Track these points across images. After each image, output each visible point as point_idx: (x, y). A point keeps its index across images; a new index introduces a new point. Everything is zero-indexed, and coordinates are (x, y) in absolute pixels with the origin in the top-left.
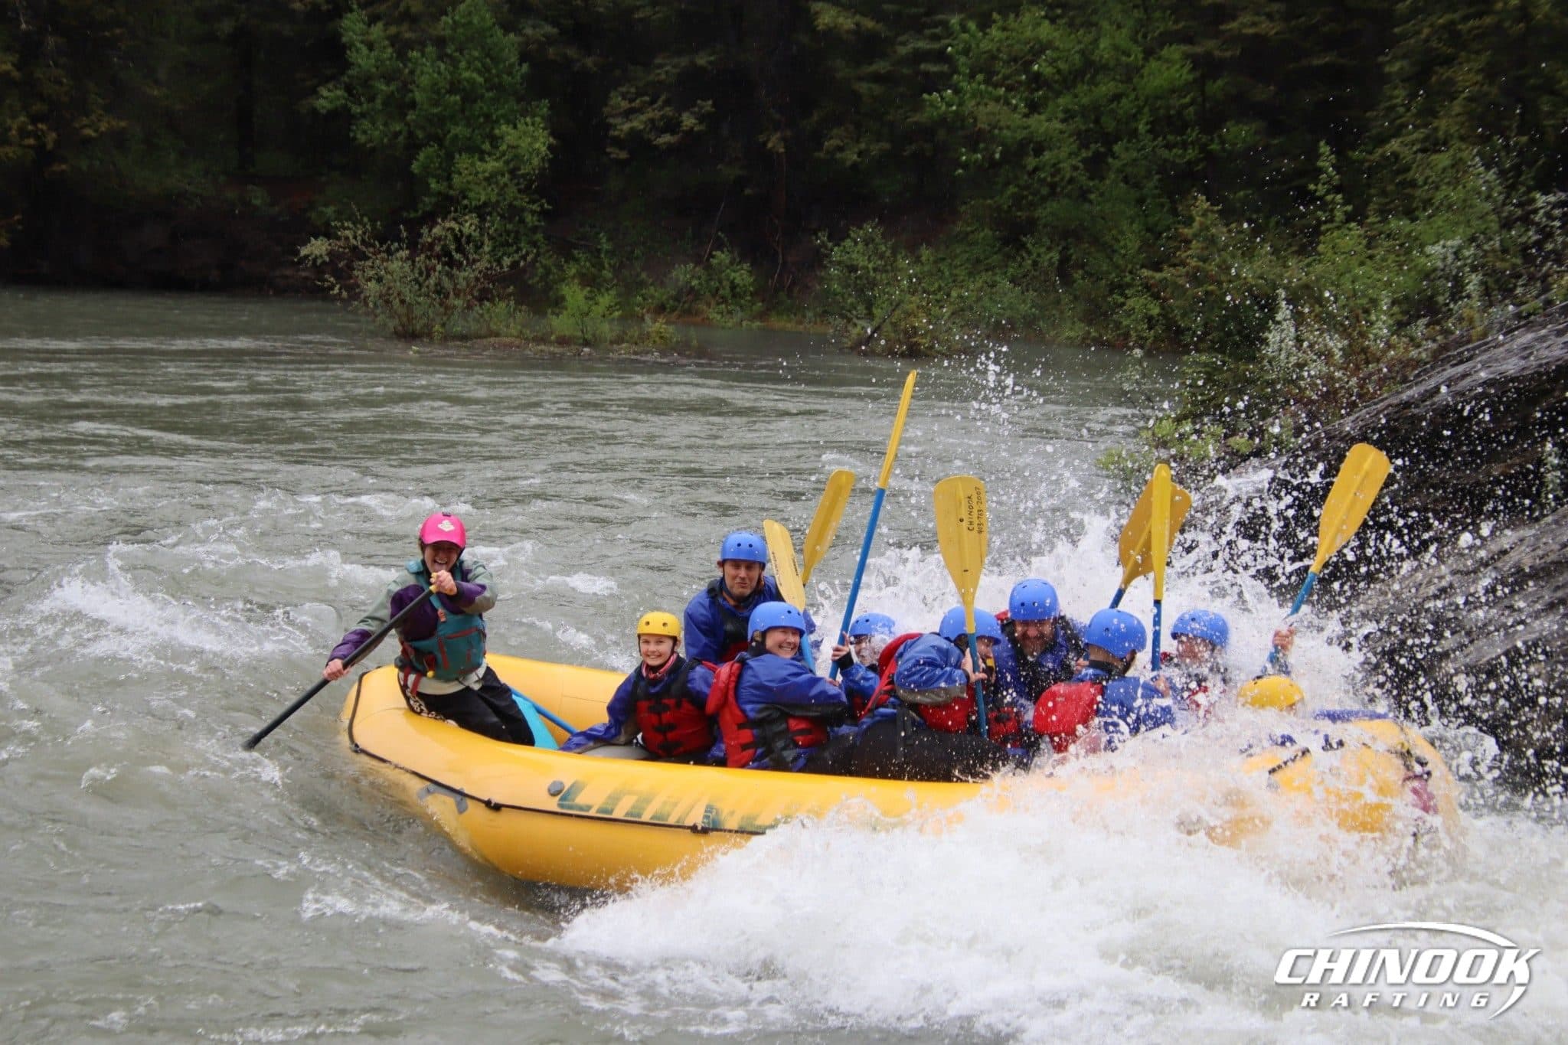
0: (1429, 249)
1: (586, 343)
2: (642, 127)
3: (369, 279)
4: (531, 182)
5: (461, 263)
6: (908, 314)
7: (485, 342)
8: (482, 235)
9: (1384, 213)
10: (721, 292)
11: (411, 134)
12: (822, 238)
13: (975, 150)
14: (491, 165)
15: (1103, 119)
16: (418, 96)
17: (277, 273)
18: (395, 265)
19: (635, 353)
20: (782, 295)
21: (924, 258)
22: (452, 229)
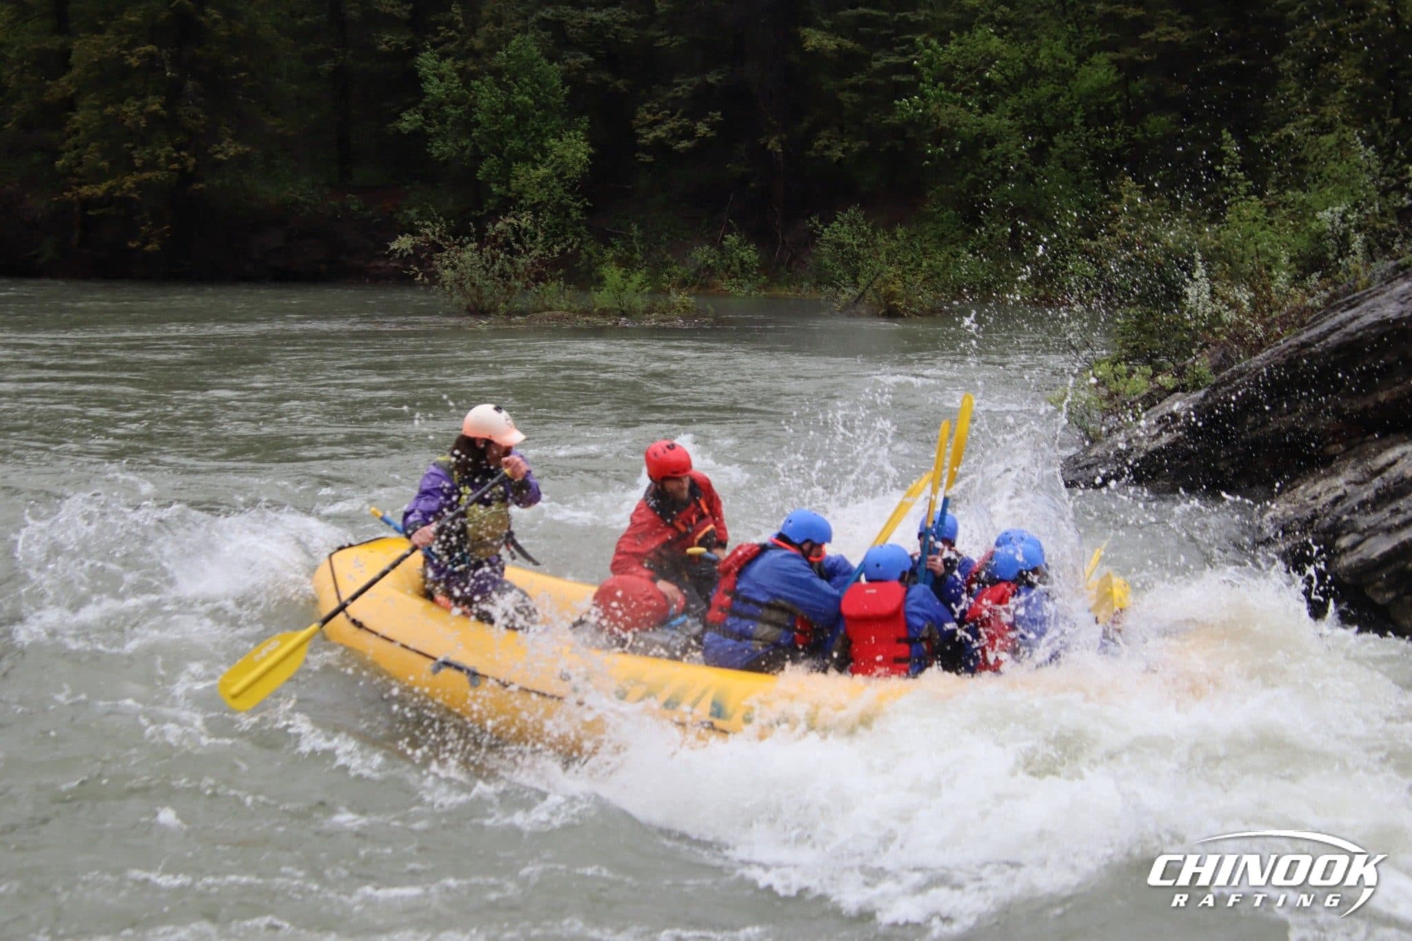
0: (1319, 215)
1: (623, 314)
2: (664, 135)
3: (446, 268)
4: (576, 185)
5: (519, 252)
6: (886, 282)
7: (540, 315)
8: (536, 227)
9: (1281, 186)
10: (732, 268)
11: (476, 148)
12: (815, 220)
13: (938, 144)
14: (543, 171)
15: (1045, 116)
16: (479, 117)
17: (372, 264)
18: (466, 255)
19: (663, 321)
20: (782, 269)
21: (898, 235)
22: (512, 224)
